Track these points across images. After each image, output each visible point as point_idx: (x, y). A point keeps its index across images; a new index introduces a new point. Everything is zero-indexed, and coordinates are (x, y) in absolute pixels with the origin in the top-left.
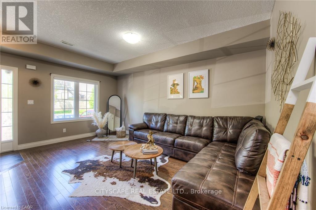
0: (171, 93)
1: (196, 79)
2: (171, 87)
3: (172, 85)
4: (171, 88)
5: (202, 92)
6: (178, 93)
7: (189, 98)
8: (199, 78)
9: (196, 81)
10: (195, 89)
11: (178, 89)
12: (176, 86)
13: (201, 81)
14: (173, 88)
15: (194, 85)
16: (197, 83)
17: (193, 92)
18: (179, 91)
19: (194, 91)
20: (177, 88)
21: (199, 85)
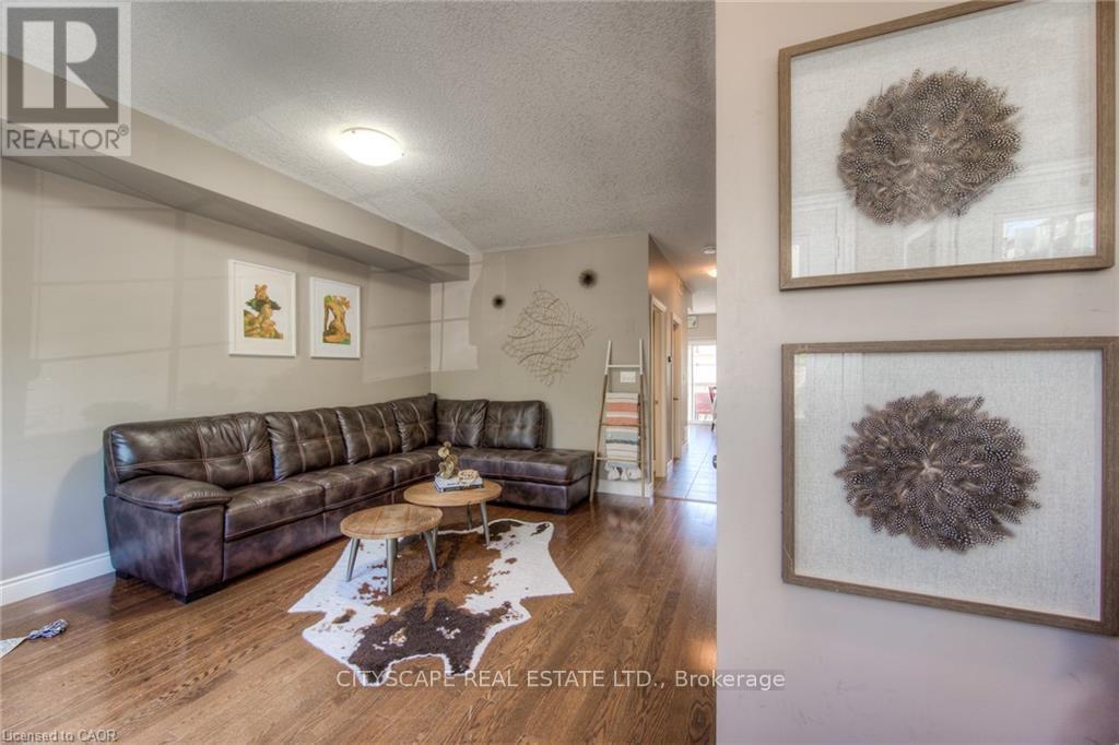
0: (248, 334)
1: (331, 304)
2: (249, 309)
3: (249, 304)
4: (246, 313)
5: (347, 341)
6: (278, 336)
7: (312, 355)
8: (339, 304)
9: (332, 310)
10: (331, 332)
11: (274, 323)
12: (267, 306)
13: (344, 313)
14: (256, 314)
15: (326, 319)
16: (336, 317)
17: (325, 341)
18: (279, 331)
19: (327, 338)
20: (271, 318)
21: (338, 323)
